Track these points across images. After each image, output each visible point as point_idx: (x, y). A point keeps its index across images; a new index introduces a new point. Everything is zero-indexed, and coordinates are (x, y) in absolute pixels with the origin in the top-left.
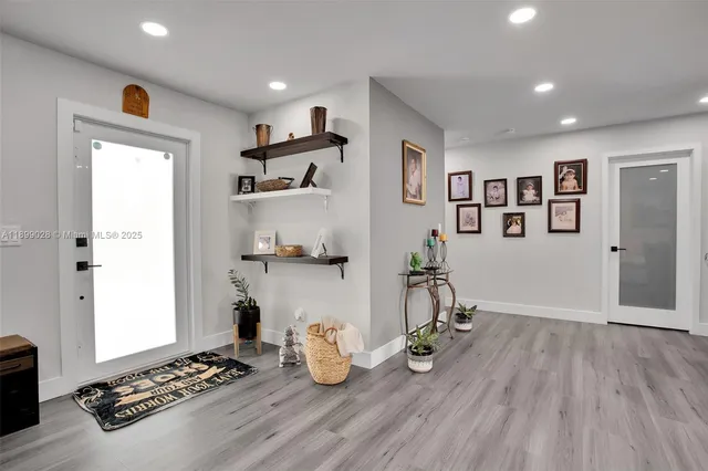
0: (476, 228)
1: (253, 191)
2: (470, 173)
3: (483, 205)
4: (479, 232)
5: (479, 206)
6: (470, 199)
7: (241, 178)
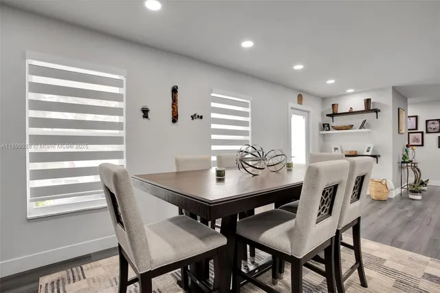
0: (420, 144)
1: (329, 130)
2: (416, 117)
3: (425, 132)
4: (422, 145)
5: (422, 133)
6: (416, 129)
7: (324, 124)
